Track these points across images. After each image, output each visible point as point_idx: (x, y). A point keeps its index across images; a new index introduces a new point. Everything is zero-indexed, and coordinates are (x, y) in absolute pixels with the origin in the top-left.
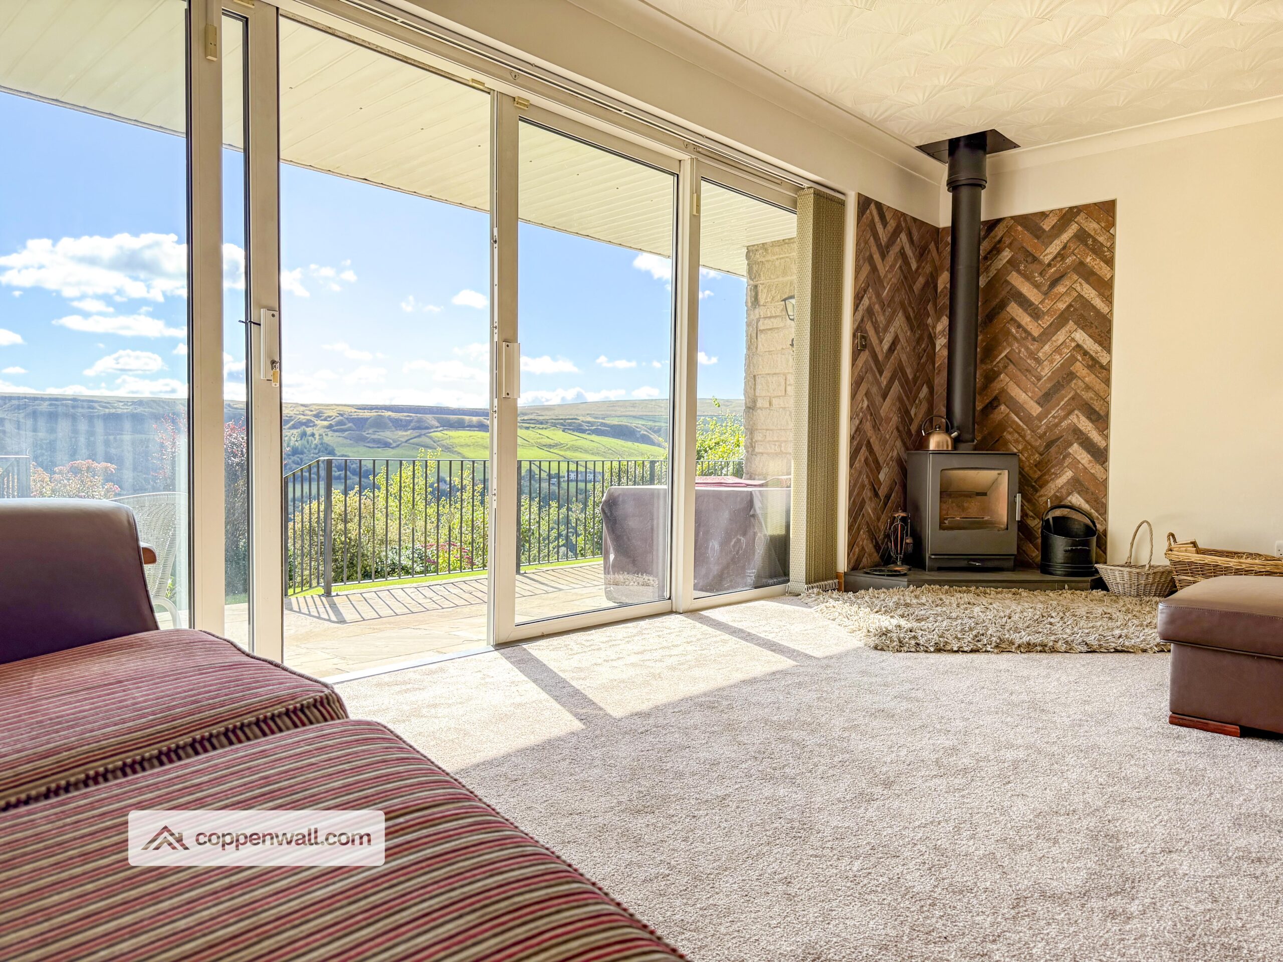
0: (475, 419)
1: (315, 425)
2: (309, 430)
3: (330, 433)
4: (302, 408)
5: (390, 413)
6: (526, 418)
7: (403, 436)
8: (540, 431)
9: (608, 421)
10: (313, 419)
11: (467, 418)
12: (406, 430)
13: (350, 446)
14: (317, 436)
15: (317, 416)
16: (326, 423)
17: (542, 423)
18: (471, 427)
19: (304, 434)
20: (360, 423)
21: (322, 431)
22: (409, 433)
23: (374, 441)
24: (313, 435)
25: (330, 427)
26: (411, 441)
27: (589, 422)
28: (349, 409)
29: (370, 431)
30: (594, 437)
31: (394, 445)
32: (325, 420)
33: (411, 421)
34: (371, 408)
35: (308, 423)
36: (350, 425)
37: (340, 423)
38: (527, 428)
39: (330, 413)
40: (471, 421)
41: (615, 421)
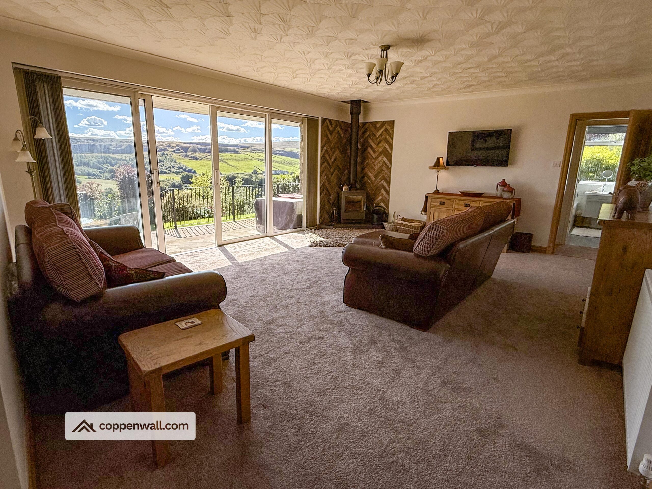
0: (232, 148)
1: (168, 150)
2: (165, 153)
3: (174, 154)
4: (162, 143)
5: (197, 146)
6: (253, 148)
7: (203, 155)
8: (258, 154)
9: (286, 150)
10: (167, 148)
11: (229, 148)
12: (205, 153)
13: (182, 159)
14: (169, 155)
15: (168, 146)
16: (172, 150)
17: (259, 151)
18: (231, 151)
19: (163, 154)
20: (186, 150)
21: (170, 153)
22: (206, 154)
23: (192, 157)
24: (167, 154)
25: (174, 151)
26: (207, 157)
27: (278, 150)
28: (181, 144)
29: (190, 153)
30: (280, 156)
31: (200, 159)
32: (171, 148)
33: (206, 149)
34: (190, 143)
35: (165, 150)
36: (182, 150)
37: (178, 150)
38: (253, 152)
39: (174, 145)
40: (230, 149)
41: (288, 150)
